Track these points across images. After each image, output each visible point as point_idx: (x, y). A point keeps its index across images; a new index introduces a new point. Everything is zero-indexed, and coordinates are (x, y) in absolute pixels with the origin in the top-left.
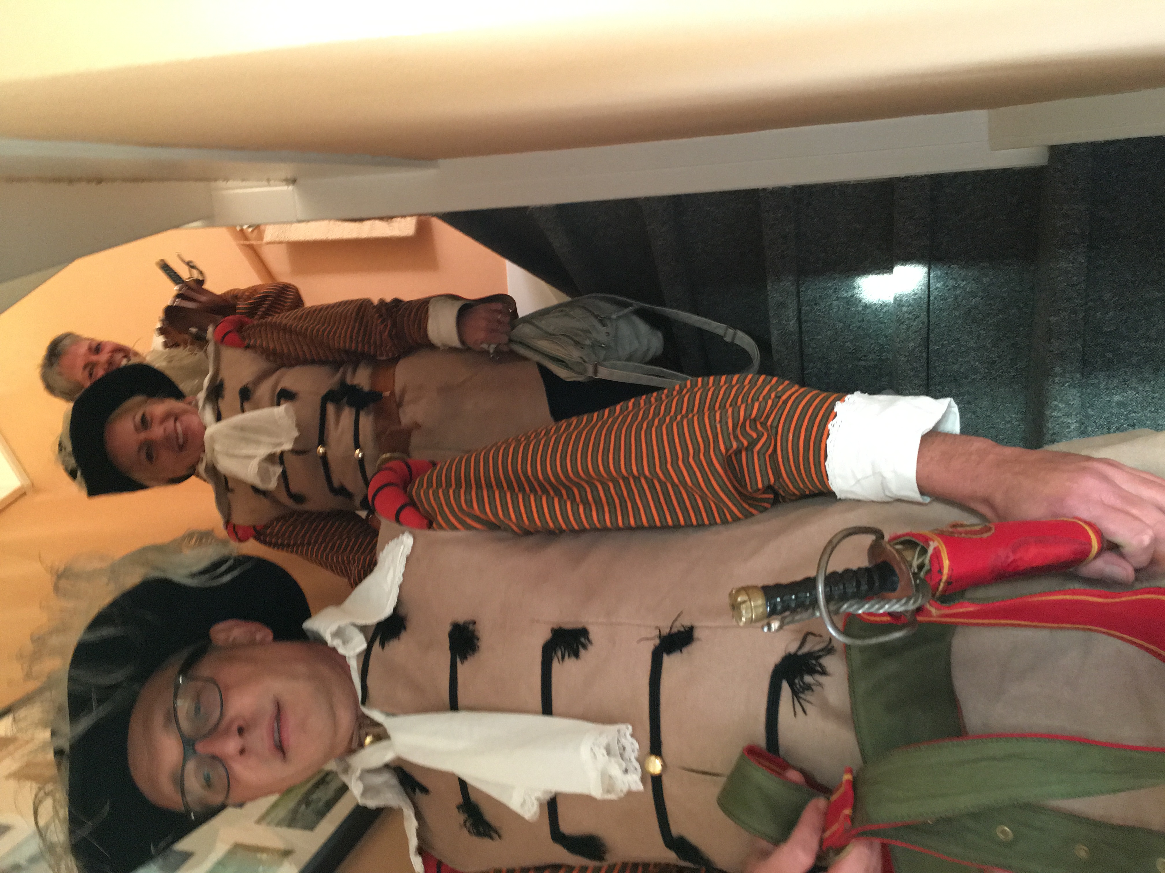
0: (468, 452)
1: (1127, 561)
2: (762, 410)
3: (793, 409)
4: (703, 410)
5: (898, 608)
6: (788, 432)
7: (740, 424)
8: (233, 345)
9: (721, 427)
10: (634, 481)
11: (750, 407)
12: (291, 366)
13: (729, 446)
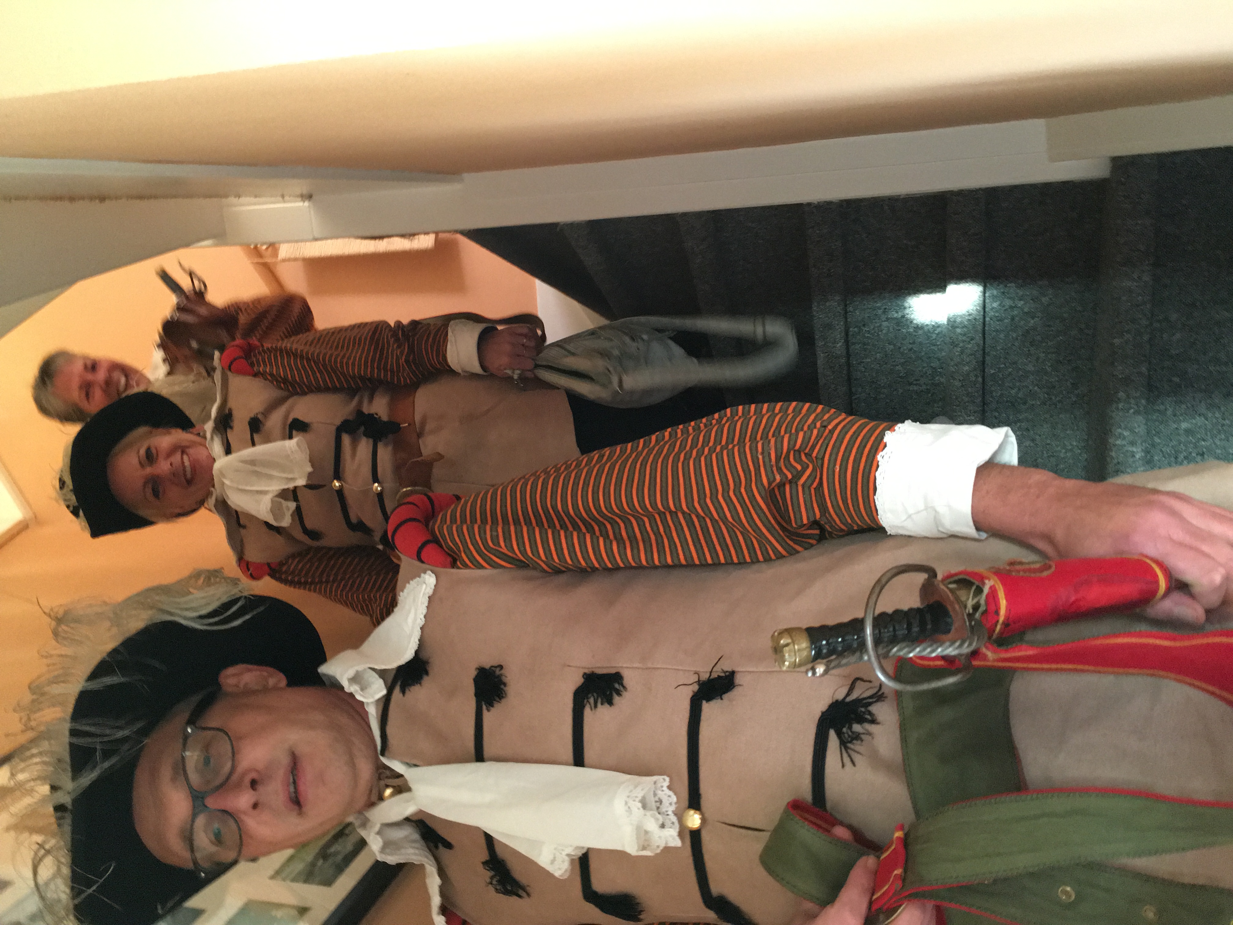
0: (493, 486)
1: (1199, 602)
2: (807, 439)
3: (840, 440)
4: (744, 441)
5: (951, 652)
6: (835, 465)
7: (783, 456)
8: (241, 372)
9: (763, 458)
10: (671, 516)
11: (793, 437)
12: (304, 394)
13: (772, 479)
